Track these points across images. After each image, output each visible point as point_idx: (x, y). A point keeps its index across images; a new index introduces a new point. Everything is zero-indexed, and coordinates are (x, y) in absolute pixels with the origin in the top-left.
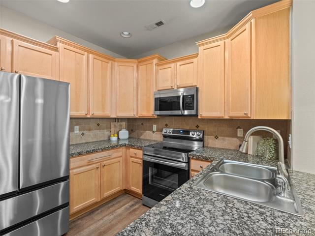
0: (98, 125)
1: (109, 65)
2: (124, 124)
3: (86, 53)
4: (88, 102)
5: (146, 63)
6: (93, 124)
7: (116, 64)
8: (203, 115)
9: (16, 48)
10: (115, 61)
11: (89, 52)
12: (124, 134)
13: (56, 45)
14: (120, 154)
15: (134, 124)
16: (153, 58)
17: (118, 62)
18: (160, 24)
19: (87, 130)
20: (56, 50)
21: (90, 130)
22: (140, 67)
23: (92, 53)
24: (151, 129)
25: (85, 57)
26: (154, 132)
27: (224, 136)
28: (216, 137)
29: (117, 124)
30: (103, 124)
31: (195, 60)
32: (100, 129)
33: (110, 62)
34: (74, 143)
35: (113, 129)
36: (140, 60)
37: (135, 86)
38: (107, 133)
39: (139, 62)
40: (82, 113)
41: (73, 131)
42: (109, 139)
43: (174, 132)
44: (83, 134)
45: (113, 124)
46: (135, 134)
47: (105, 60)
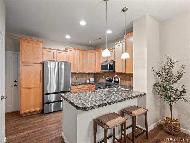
0: (82, 76)
1: (85, 53)
2: (92, 75)
3: (77, 51)
4: (77, 68)
5: (99, 51)
6: (80, 75)
7: (88, 52)
8: (117, 72)
9: (57, 53)
10: (87, 51)
11: (77, 50)
12: (92, 80)
13: (67, 50)
14: (89, 87)
15: (96, 76)
16: (101, 49)
17: (89, 51)
18: (100, 38)
19: (78, 77)
20: (67, 51)
21: (79, 78)
22: (97, 53)
23: (79, 50)
24: (102, 78)
25: (76, 52)
26: (103, 79)
27: (127, 80)
28: (124, 81)
29: (90, 76)
30: (84, 75)
31: (114, 50)
32: (82, 77)
33: (85, 52)
34: (74, 82)
35: (88, 78)
36: (97, 50)
37: (95, 60)
38: (85, 79)
39: (96, 51)
40: (75, 71)
41: (73, 78)
42: (86, 82)
43: (109, 79)
44: (76, 79)
45: (88, 76)
46: (97, 80)
47: (83, 51)
